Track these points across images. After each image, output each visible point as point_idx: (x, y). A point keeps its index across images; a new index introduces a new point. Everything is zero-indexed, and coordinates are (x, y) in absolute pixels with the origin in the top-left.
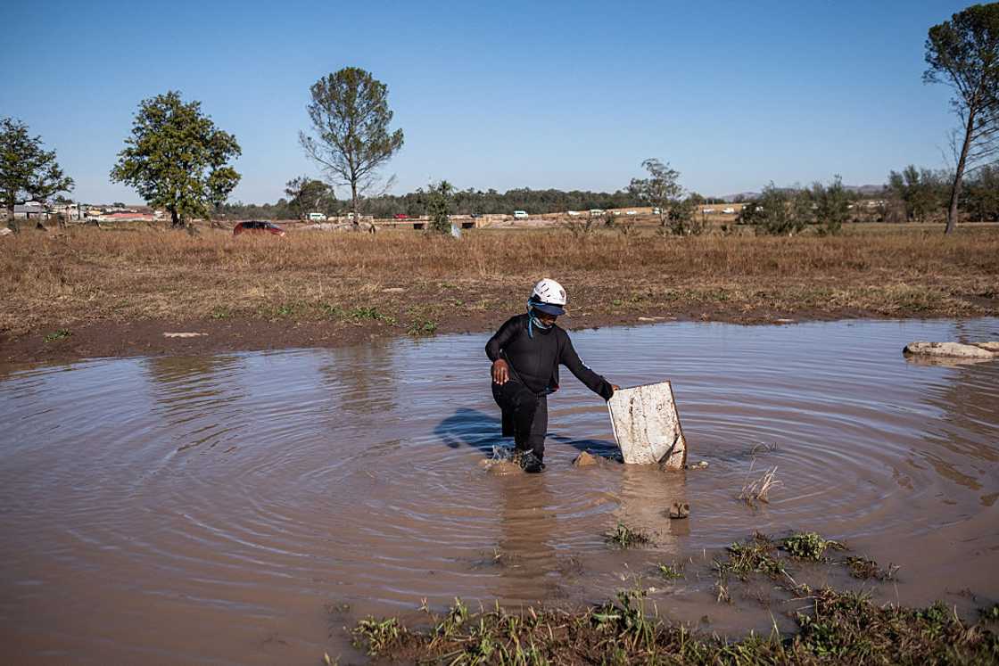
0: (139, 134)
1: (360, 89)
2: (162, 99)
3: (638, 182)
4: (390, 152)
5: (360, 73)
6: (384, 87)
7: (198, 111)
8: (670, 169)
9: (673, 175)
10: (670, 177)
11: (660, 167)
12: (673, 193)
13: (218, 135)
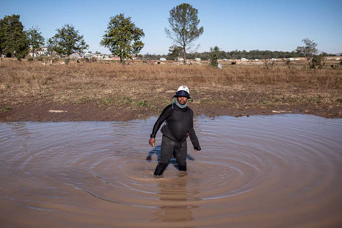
0: (110, 29)
1: (188, 11)
2: (118, 16)
3: (300, 48)
4: (198, 35)
5: (188, 5)
6: (197, 10)
7: (130, 21)
8: (313, 42)
9: (315, 45)
10: (313, 46)
11: (310, 42)
12: (314, 52)
13: (137, 29)
